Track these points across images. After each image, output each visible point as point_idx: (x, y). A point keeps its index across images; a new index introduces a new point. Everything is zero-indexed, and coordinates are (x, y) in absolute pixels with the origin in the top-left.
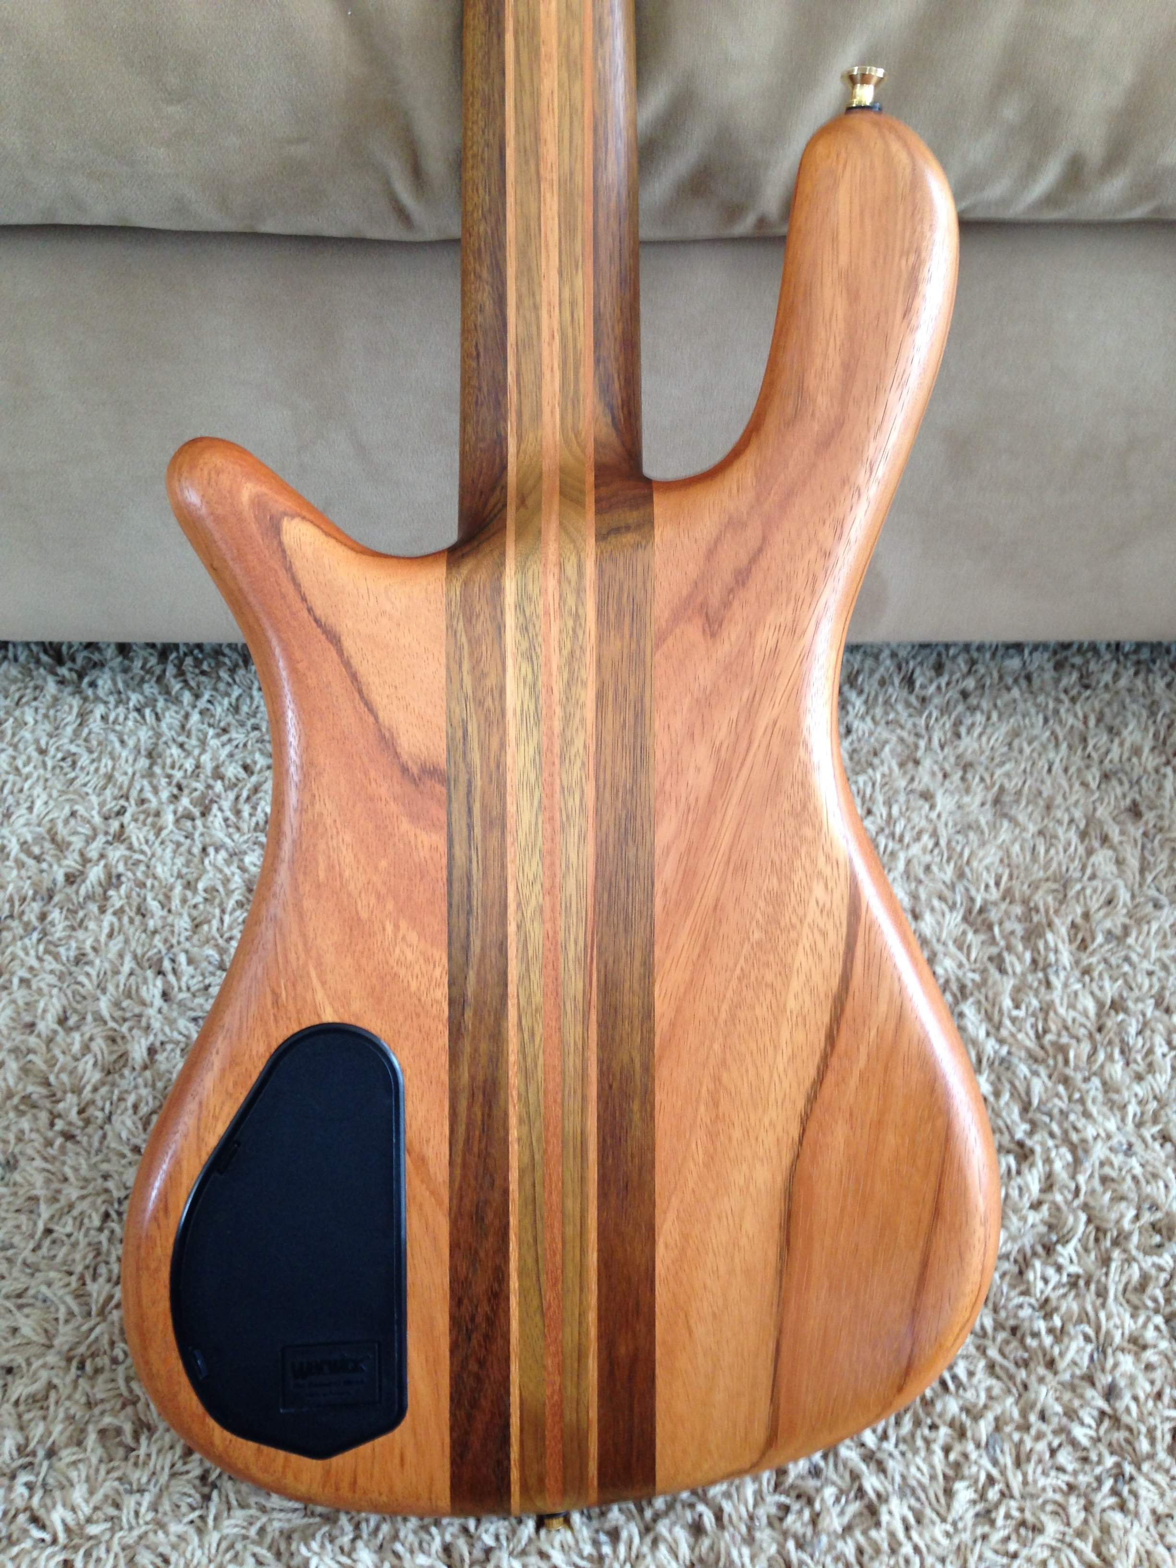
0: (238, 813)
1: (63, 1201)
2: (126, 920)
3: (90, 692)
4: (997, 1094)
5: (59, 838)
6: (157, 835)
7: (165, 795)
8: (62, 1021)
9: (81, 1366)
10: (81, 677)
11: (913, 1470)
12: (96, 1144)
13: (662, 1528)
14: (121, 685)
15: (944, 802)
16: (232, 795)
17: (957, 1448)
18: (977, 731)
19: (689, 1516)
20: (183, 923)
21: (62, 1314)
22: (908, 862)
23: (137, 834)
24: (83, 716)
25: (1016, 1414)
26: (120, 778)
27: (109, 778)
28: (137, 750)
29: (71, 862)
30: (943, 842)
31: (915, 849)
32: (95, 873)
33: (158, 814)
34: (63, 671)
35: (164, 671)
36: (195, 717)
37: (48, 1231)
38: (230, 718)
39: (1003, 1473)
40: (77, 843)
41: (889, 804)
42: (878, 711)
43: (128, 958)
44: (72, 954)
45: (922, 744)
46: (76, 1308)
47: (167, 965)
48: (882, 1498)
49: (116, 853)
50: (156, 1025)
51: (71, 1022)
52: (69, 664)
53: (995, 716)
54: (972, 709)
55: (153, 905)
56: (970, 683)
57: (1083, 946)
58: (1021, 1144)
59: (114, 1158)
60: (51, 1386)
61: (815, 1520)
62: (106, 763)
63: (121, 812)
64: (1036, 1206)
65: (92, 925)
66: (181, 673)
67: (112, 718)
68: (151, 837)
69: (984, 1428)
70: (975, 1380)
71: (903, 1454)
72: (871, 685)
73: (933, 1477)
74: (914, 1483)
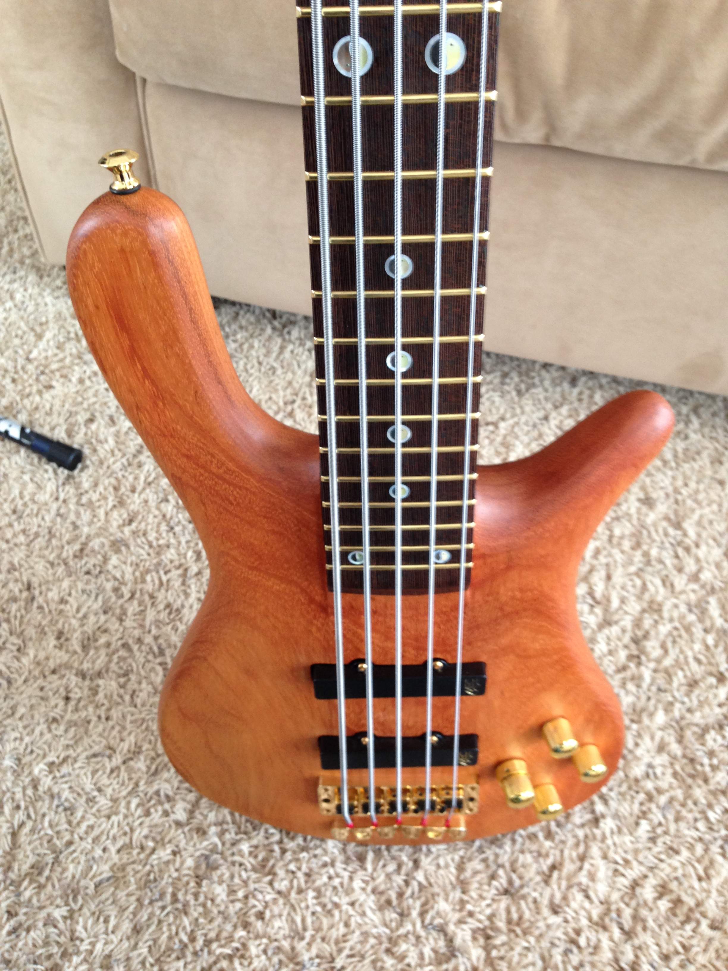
11: (622, 808)
17: (647, 805)
25: (681, 798)
34: (276, 323)
69: (663, 800)
70: (665, 777)
71: (619, 800)
72: (706, 415)
74: (621, 814)
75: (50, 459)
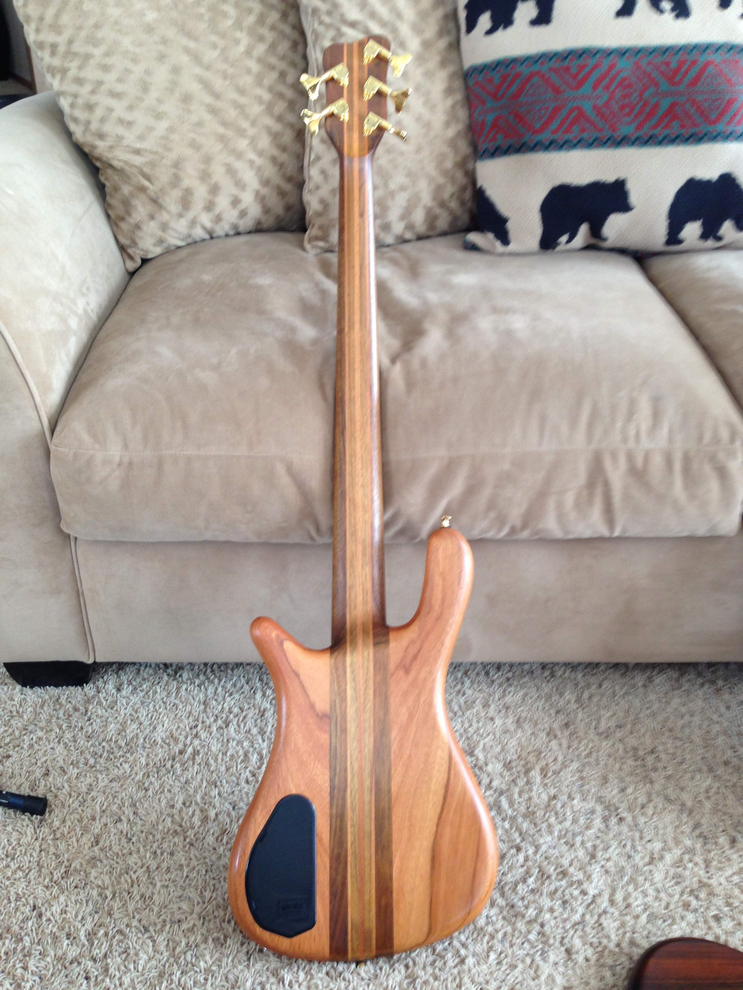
0: (239, 726)
1: (191, 866)
2: (202, 767)
3: (180, 679)
4: (511, 828)
5: (174, 736)
6: (211, 734)
7: (212, 719)
8: (184, 804)
9: (204, 918)
10: (176, 673)
11: (477, 948)
12: (200, 847)
13: (397, 965)
14: (191, 676)
15: (498, 722)
16: (237, 719)
18: (511, 694)
19: (405, 962)
20: (223, 768)
21: (196, 903)
22: (485, 744)
23: (203, 735)
24: (178, 689)
25: (511, 931)
26: (194, 713)
27: (190, 713)
28: (199, 702)
29: (181, 746)
30: (497, 737)
31: (487, 740)
32: (190, 750)
33: (209, 727)
34: (169, 671)
35: (206, 670)
36: (220, 689)
37: (187, 876)
38: (233, 689)
40: (182, 738)
41: (478, 722)
42: (475, 686)
43: (204, 781)
44: (185, 779)
45: (491, 698)
46: (200, 900)
47: (219, 783)
48: (466, 956)
49: (196, 742)
50: (217, 805)
51: (187, 804)
53: (519, 687)
54: (510, 685)
55: (212, 761)
56: (510, 675)
57: (545, 776)
59: (207, 852)
60: (194, 925)
61: (445, 963)
62: (189, 708)
63: (196, 726)
64: (522, 866)
65: (190, 769)
66: (212, 671)
67: (189, 689)
68: (208, 735)
69: (500, 935)
71: (474, 943)
72: (473, 676)
73: (483, 951)
74: (477, 952)
75: (24, 810)
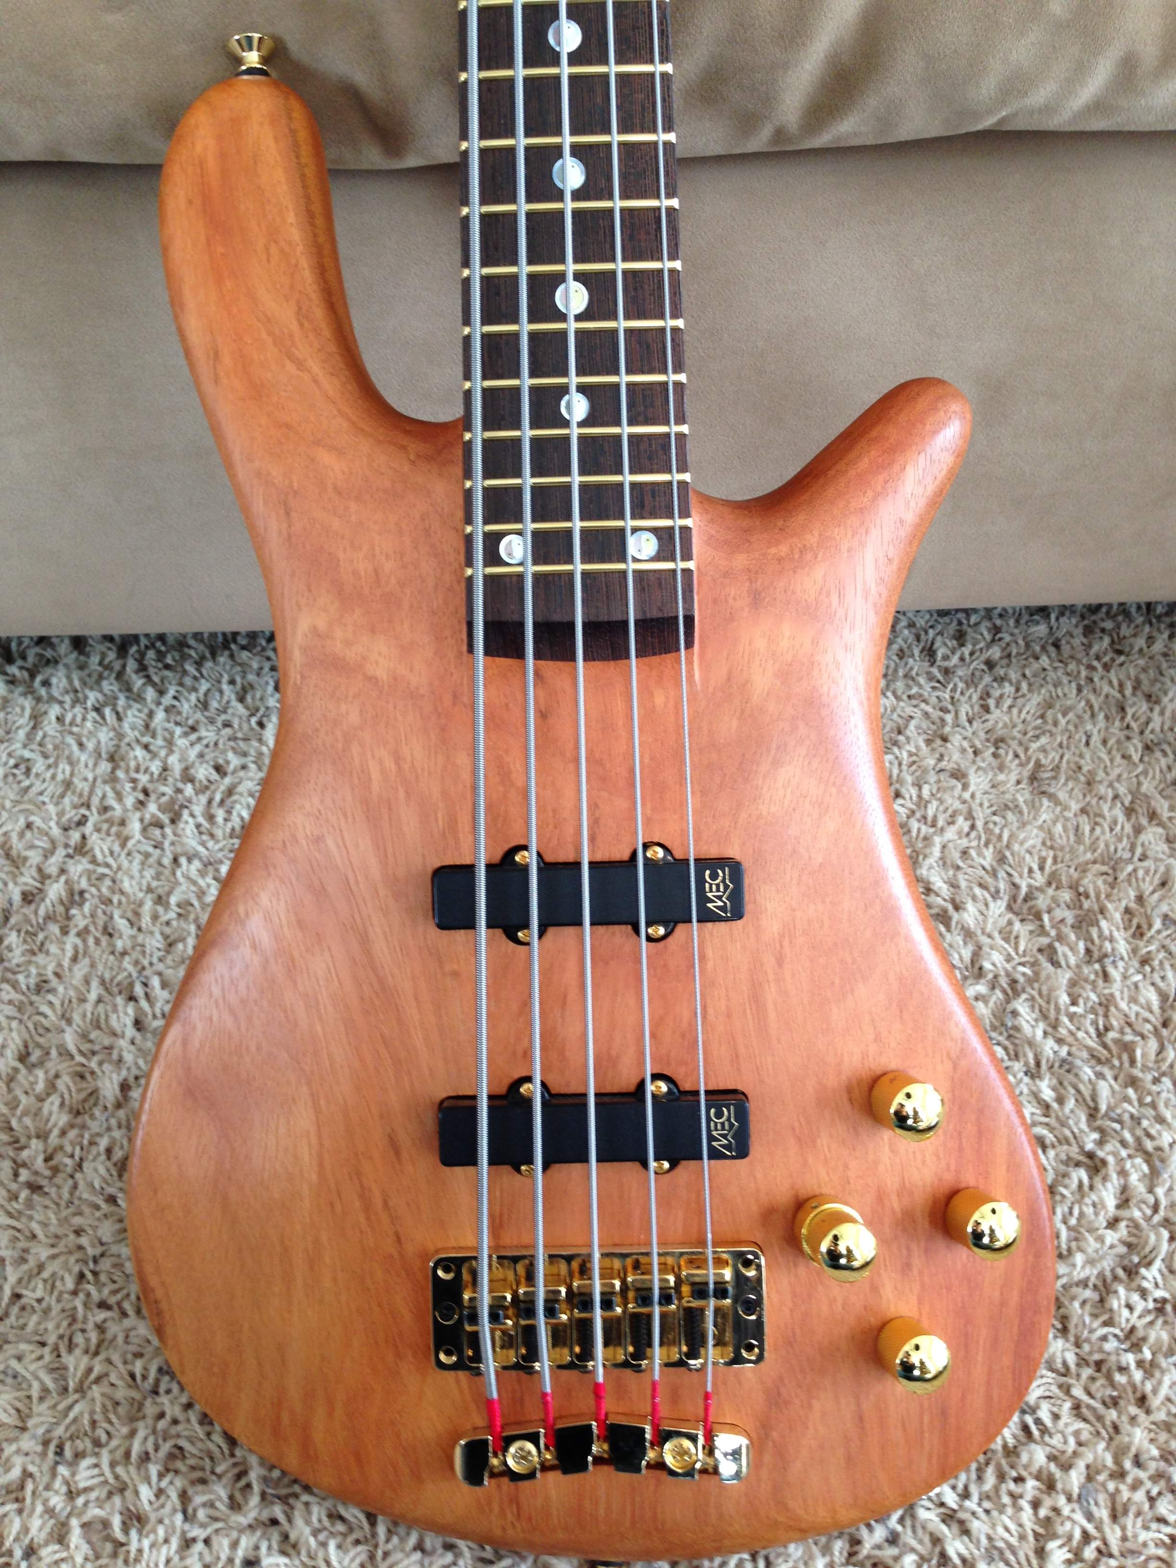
0: (211, 818)
1: (32, 1262)
2: (91, 941)
3: (43, 692)
4: (1060, 1100)
5: (14, 853)
6: (123, 845)
7: (130, 801)
8: (23, 1057)
9: (59, 1452)
11: (1000, 1530)
12: (66, 1195)
14: (77, 684)
15: (978, 782)
16: (203, 799)
17: (1047, 1502)
18: (1008, 702)
20: (155, 942)
21: (35, 1392)
22: (944, 848)
23: (99, 845)
24: (36, 719)
25: (1109, 1461)
26: (81, 785)
27: (68, 785)
28: (98, 753)
29: (28, 879)
30: (980, 824)
32: (55, 890)
33: (123, 823)
34: (13, 670)
35: (124, 666)
36: (160, 715)
37: (17, 1296)
38: (198, 715)
39: (1099, 1528)
40: (34, 857)
41: (918, 785)
43: (95, 984)
44: (32, 981)
45: (949, 718)
46: (51, 1385)
47: (139, 990)
49: (78, 868)
50: (128, 1057)
51: (33, 1058)
52: (19, 662)
53: (1024, 686)
54: (1000, 680)
55: (121, 923)
56: (995, 652)
57: (1139, 933)
58: (1091, 1155)
59: (87, 1210)
60: (26, 1475)
62: (64, 768)
63: (82, 822)
64: (1113, 1224)
65: (53, 949)
66: (142, 668)
67: (68, 719)
68: (117, 848)
69: (1075, 1479)
70: (1061, 1423)
71: (987, 1512)
73: (1022, 1537)
74: (1001, 1544)
